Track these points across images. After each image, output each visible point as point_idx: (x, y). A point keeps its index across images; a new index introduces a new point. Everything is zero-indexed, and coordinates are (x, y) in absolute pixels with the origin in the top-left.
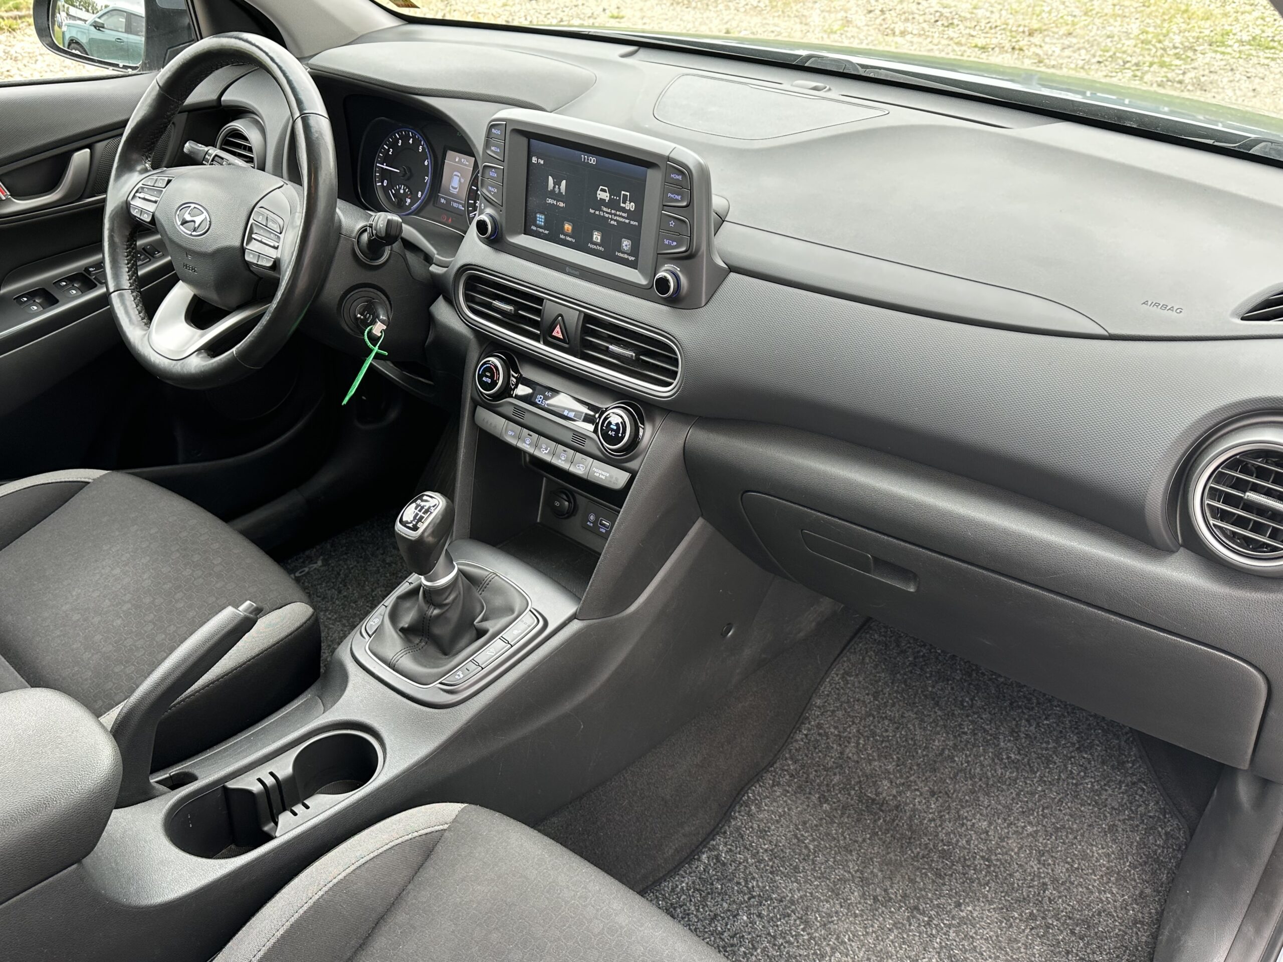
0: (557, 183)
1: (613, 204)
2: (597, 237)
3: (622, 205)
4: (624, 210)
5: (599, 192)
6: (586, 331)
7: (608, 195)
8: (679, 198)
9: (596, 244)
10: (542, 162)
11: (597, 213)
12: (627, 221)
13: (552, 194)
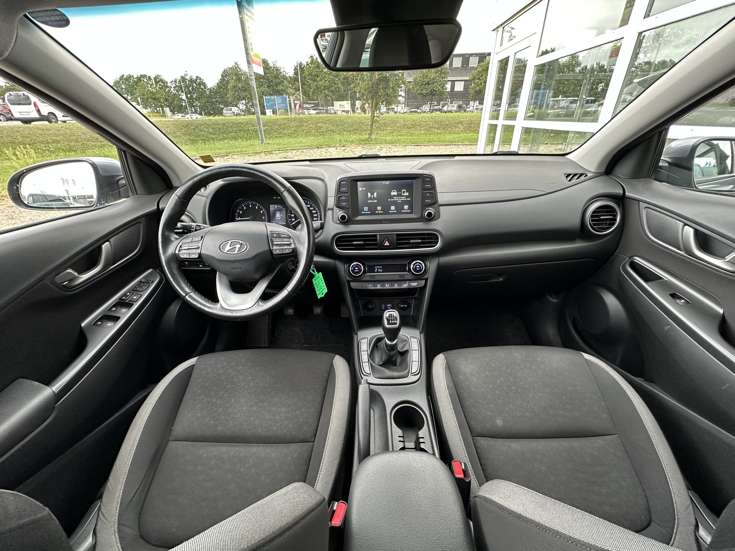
0: (372, 194)
1: (399, 195)
2: (393, 208)
3: (403, 194)
4: (404, 196)
5: (392, 193)
6: (398, 239)
7: (396, 193)
8: (430, 186)
9: (393, 210)
10: (364, 189)
11: (392, 200)
12: (406, 199)
13: (371, 199)
